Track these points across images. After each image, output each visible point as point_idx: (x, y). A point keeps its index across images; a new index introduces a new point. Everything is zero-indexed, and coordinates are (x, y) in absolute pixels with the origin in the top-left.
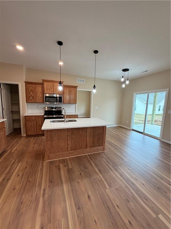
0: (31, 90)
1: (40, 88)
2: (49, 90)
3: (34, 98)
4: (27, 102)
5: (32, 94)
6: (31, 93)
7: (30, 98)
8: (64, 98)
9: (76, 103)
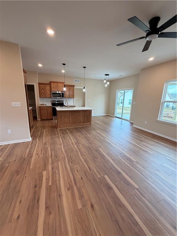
0: (43, 89)
1: (49, 87)
2: (55, 88)
3: (45, 94)
4: (40, 97)
5: (43, 92)
6: (43, 90)
7: (42, 94)
8: (65, 94)
9: (74, 98)
